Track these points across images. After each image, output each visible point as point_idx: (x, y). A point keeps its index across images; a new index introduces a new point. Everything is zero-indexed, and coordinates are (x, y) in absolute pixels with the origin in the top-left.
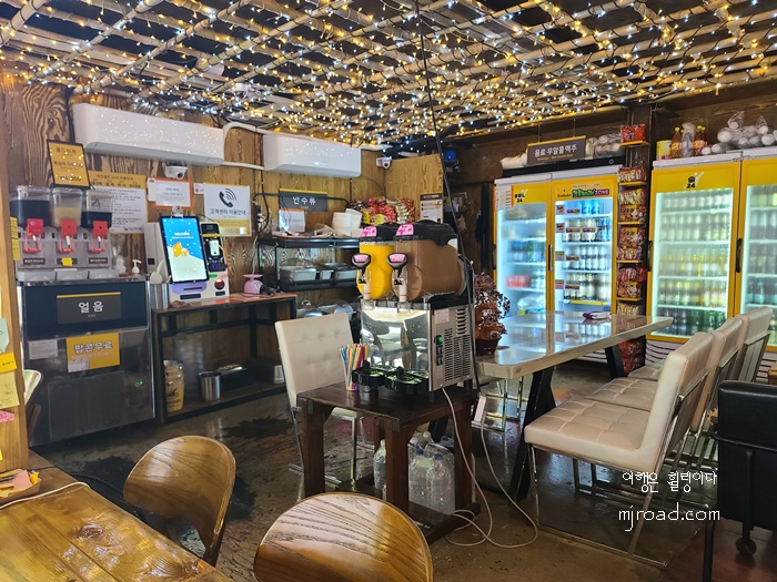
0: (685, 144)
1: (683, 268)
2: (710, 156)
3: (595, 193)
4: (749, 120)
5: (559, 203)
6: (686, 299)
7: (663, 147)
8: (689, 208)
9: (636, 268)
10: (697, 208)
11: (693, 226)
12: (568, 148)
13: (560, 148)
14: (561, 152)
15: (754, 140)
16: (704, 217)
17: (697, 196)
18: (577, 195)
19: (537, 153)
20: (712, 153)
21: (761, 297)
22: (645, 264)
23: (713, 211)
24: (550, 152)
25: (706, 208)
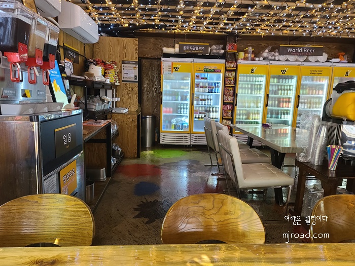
0: (249, 55)
2: (258, 62)
3: (214, 71)
4: (272, 50)
5: (196, 74)
6: (244, 117)
7: (242, 55)
8: (247, 81)
9: (230, 105)
10: (250, 81)
11: (248, 88)
12: (200, 48)
13: (197, 47)
14: (197, 49)
15: (273, 58)
16: (252, 85)
17: (253, 76)
18: (206, 71)
19: (184, 48)
20: (259, 60)
23: (257, 83)
24: (191, 49)
25: (253, 81)
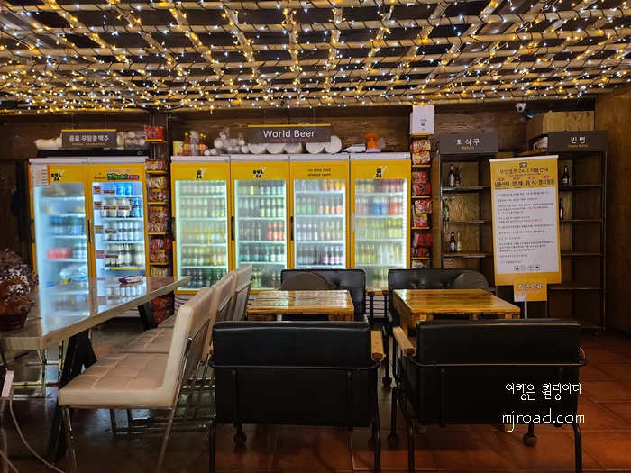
0: (193, 146)
1: (198, 238)
2: (210, 157)
3: (127, 178)
4: (233, 135)
5: (95, 184)
6: (201, 261)
7: (178, 146)
8: (199, 194)
9: (163, 239)
10: (205, 194)
11: (202, 207)
12: (101, 138)
13: (94, 137)
14: (95, 140)
15: (237, 149)
16: (210, 200)
17: (204, 185)
18: (112, 178)
19: (72, 139)
20: (211, 155)
21: (248, 257)
22: (170, 235)
23: (215, 197)
24: (84, 139)
25: (210, 194)
